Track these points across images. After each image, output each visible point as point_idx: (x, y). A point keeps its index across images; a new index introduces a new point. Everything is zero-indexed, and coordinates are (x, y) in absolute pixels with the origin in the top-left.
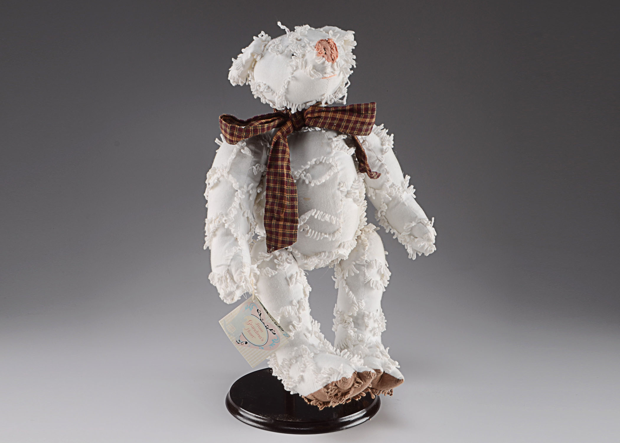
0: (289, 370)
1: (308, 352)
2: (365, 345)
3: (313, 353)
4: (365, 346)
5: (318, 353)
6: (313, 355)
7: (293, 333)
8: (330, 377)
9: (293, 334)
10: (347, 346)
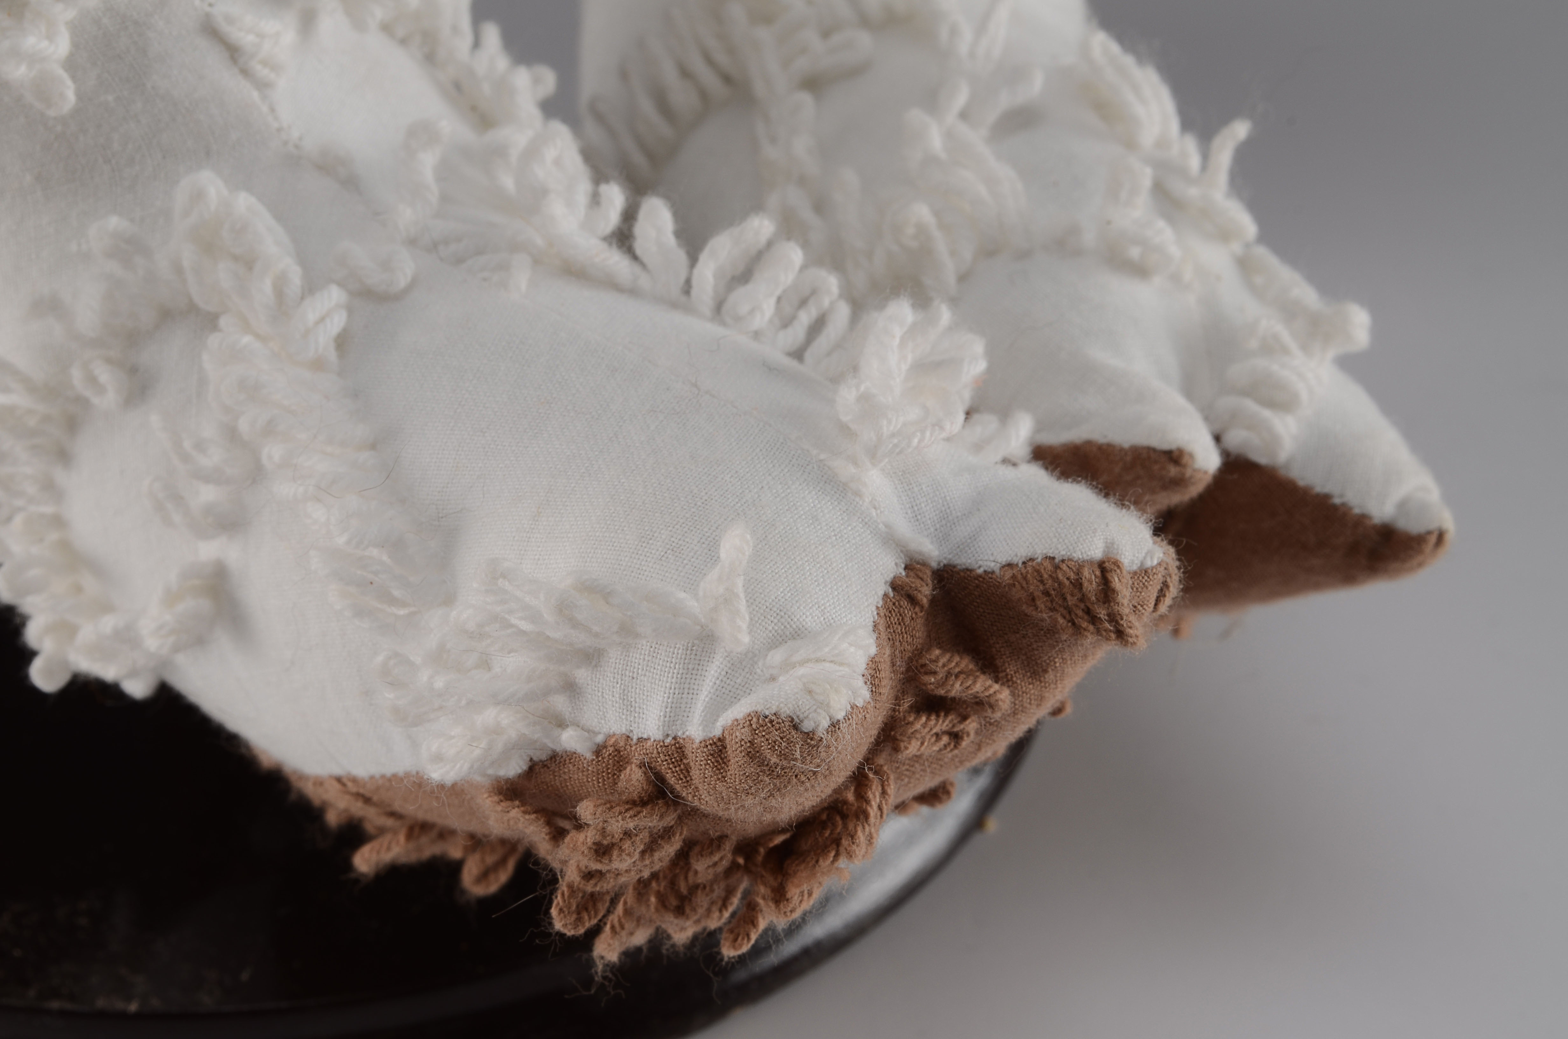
0: (60, 475)
1: (267, 285)
2: (962, 98)
3: (335, 295)
4: (964, 115)
5: (402, 282)
6: (337, 323)
7: (50, 37)
8: (582, 675)
9: (62, 46)
10: (727, 79)
